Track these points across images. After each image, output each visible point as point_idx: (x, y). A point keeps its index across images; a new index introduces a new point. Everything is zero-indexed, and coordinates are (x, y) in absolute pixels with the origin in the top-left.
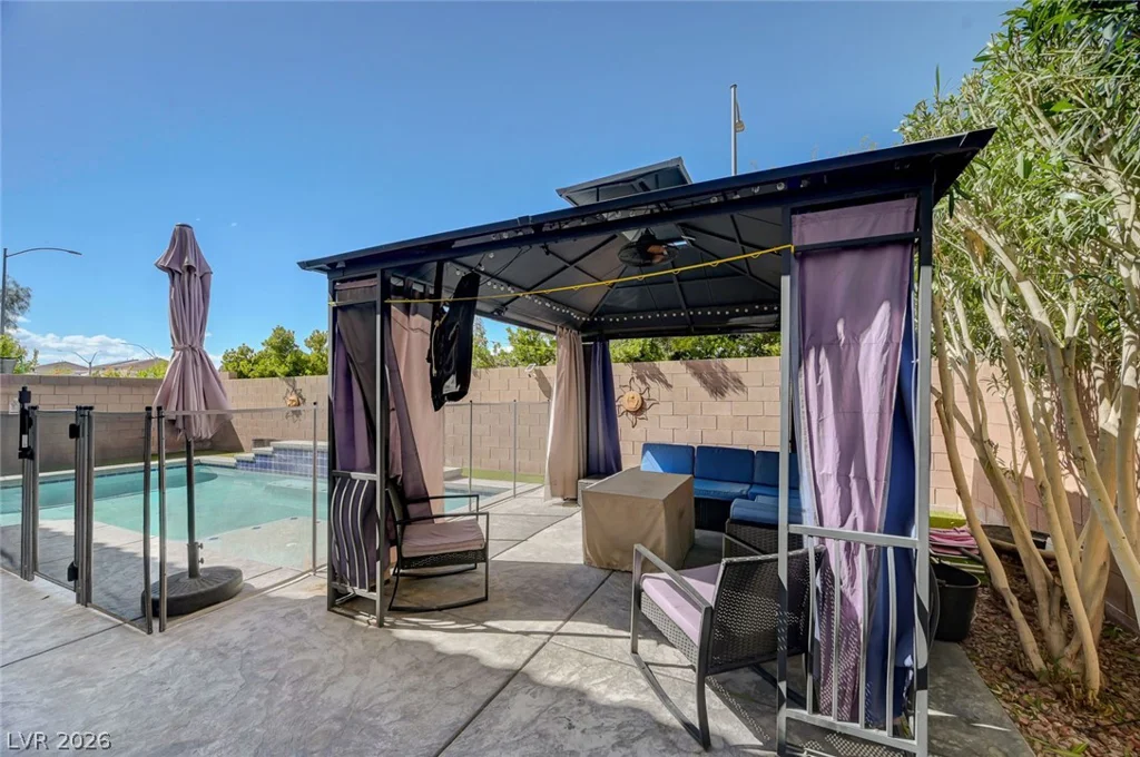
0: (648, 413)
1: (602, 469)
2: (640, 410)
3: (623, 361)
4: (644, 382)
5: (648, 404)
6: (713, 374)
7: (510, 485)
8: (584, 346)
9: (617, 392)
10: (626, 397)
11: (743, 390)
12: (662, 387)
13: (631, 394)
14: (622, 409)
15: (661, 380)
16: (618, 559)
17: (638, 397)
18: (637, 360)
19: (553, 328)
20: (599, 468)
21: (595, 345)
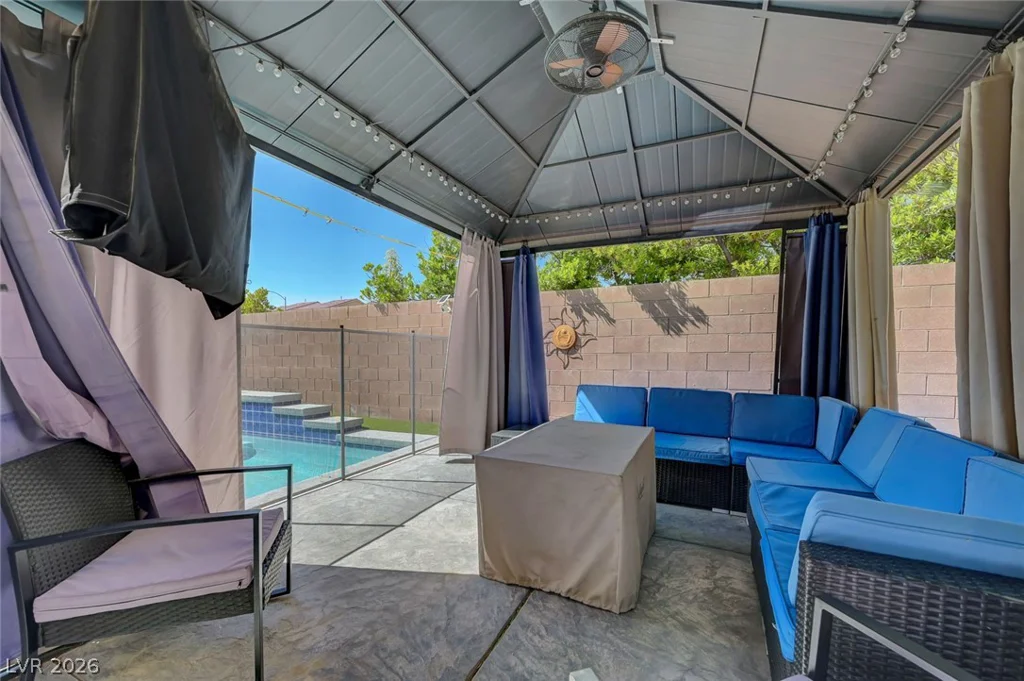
0: (583, 351)
1: (525, 419)
2: (573, 349)
3: (553, 289)
4: (579, 314)
5: (583, 340)
6: (665, 302)
7: (406, 437)
8: (503, 263)
9: (545, 327)
10: (557, 333)
11: (704, 322)
12: (602, 321)
13: (563, 328)
14: (552, 348)
15: (601, 314)
16: (538, 571)
17: (571, 332)
18: (571, 287)
19: (458, 230)
20: (520, 417)
21: (518, 259)
